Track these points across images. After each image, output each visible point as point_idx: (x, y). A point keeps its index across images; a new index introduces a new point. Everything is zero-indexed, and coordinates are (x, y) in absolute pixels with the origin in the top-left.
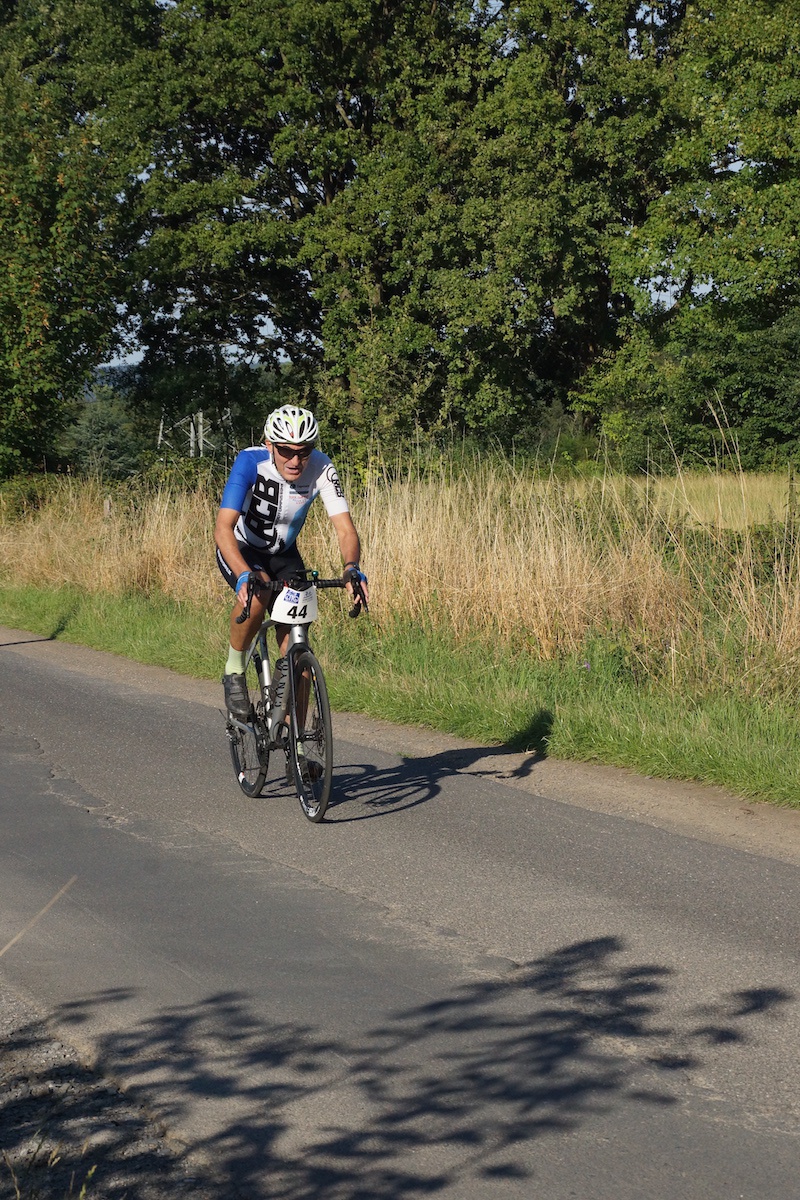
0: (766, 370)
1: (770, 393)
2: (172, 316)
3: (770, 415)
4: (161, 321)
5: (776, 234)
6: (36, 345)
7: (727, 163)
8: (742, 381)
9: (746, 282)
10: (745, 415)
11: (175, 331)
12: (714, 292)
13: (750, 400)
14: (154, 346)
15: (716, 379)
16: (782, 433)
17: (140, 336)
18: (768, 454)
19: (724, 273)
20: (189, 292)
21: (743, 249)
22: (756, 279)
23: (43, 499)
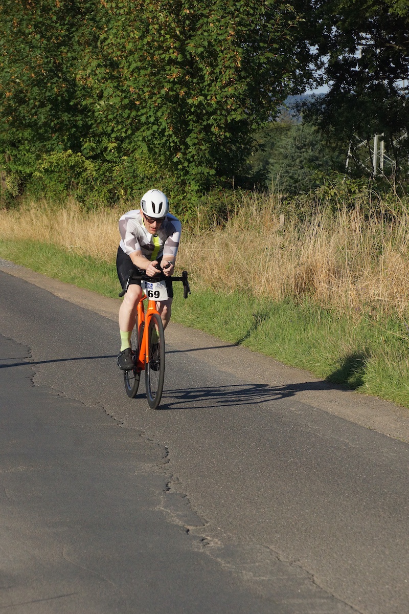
2: (355, 56)
4: (345, 59)
6: (229, 84)
11: (357, 69)
14: (339, 81)
17: (328, 71)
20: (369, 36)
23: (231, 211)
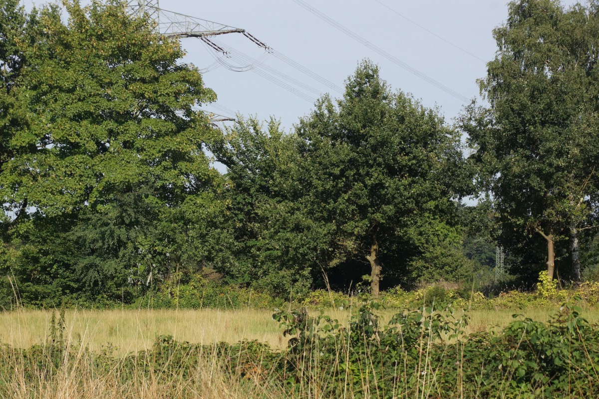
0: (65, 254)
1: (67, 266)
5: (71, 182)
8: (53, 259)
9: (56, 206)
10: (54, 278)
12: (38, 212)
13: (57, 270)
16: (73, 287)
19: (44, 201)
21: (54, 189)
22: (61, 205)
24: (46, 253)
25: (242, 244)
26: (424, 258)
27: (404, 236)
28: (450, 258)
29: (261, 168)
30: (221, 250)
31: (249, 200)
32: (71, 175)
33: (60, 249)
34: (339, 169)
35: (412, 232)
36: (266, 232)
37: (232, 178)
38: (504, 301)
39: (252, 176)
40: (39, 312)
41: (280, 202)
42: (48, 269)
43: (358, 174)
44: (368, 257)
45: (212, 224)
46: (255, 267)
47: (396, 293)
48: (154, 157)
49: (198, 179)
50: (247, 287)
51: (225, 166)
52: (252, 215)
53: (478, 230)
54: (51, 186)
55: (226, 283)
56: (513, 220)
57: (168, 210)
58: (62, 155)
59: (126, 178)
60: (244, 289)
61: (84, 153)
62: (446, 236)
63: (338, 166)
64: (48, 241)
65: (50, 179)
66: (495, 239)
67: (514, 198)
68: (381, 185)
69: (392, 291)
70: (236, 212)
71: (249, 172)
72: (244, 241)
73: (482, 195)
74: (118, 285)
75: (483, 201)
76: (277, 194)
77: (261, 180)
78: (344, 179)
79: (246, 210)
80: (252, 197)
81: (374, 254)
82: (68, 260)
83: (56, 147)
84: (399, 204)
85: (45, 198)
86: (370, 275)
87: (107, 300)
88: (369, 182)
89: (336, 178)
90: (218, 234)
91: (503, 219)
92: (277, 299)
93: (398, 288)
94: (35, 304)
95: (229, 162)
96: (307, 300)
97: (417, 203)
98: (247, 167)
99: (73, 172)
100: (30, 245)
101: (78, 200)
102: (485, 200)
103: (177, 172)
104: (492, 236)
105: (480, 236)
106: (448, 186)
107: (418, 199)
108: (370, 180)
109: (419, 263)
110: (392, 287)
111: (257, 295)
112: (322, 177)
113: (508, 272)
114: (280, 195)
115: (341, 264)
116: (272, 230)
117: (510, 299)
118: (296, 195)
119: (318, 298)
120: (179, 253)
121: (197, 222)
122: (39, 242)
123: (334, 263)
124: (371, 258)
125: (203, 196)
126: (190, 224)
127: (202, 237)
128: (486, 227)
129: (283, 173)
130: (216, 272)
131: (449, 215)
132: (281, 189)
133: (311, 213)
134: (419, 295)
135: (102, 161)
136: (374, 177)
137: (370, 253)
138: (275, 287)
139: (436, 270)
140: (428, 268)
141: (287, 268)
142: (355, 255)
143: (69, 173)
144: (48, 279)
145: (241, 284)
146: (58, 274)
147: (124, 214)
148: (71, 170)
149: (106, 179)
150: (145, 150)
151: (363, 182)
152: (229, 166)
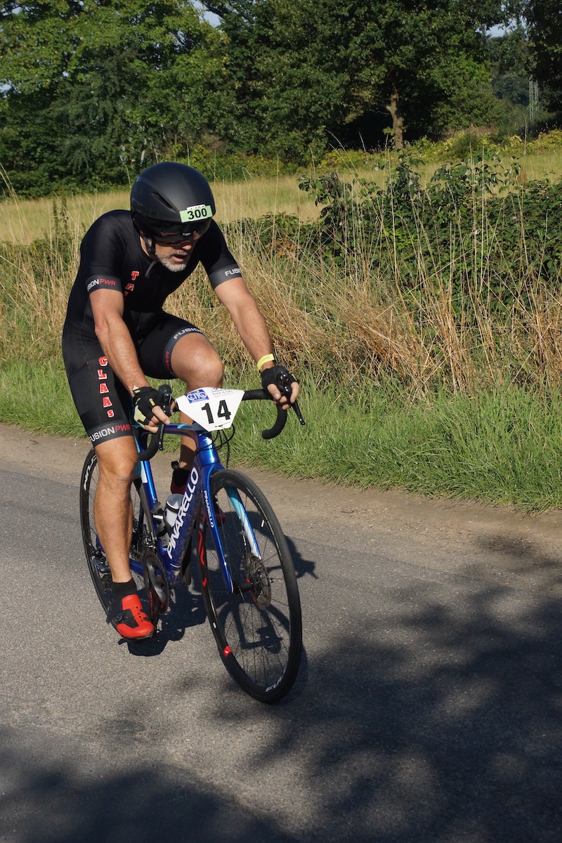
0: (48, 135)
1: (52, 149)
3: (55, 161)
5: (45, 52)
7: (10, 9)
8: (35, 142)
9: (31, 81)
10: (41, 162)
12: (12, 89)
13: (42, 153)
15: (19, 142)
16: (62, 172)
18: (55, 185)
19: (17, 76)
21: (27, 61)
22: (37, 79)
24: (27, 136)
25: (245, 106)
26: (449, 103)
27: (427, 79)
28: (478, 99)
29: (258, 15)
30: (222, 115)
31: (247, 53)
32: (45, 43)
33: (42, 130)
34: (347, 8)
35: (436, 73)
36: (271, 90)
37: (226, 30)
38: (544, 143)
39: (248, 25)
40: (28, 203)
41: (282, 53)
42: (32, 153)
43: (370, 11)
44: (388, 108)
45: (211, 86)
46: (261, 130)
47: (422, 145)
48: (135, 13)
49: (188, 35)
50: (255, 154)
51: (217, 16)
52: (253, 71)
53: (511, 63)
54: (23, 59)
55: (231, 152)
56: (549, 48)
57: (158, 73)
58: (31, 20)
59: (106, 42)
60: (251, 157)
61: (57, 15)
62: (472, 74)
63: (346, 6)
64: (28, 121)
65: (21, 49)
66: (529, 73)
67: (549, 23)
68: (397, 23)
69: (418, 143)
70: (235, 69)
71: (245, 21)
72: (245, 102)
73: (513, 22)
74: (111, 166)
75: (514, 30)
76: (278, 45)
77: (260, 30)
78: (354, 19)
79: (246, 66)
80: (251, 50)
81: (394, 104)
82: (54, 142)
83: (24, 11)
84: (418, 42)
85: (18, 73)
86: (392, 127)
87: (101, 182)
88: (383, 21)
89: (344, 19)
90: (219, 97)
91: (539, 48)
92: (290, 164)
93: (424, 139)
94: (23, 194)
95: (221, 11)
96: (324, 162)
97: (439, 39)
98: (242, 14)
99: (46, 39)
100: (9, 128)
101: (56, 72)
102: (516, 28)
103: (163, 29)
104: (526, 69)
105: (514, 70)
106: (473, 15)
107: (439, 34)
108: (384, 18)
109: (446, 109)
110: (418, 139)
111: (267, 162)
112: (329, 20)
113: (547, 109)
114: (284, 46)
115: (358, 118)
116: (278, 87)
117: (551, 140)
118: (301, 44)
119: (336, 159)
120: (176, 122)
121: (192, 85)
122: (17, 123)
123: (350, 117)
124: (392, 108)
125: (196, 55)
126: (185, 88)
127: (200, 102)
128: (520, 59)
129: (284, 19)
130: (220, 140)
131: (477, 49)
132: (284, 38)
133: (320, 62)
134: (448, 145)
135: (77, 24)
136: (389, 14)
137: (389, 103)
138: (286, 151)
139: (464, 114)
140: (454, 113)
141: (298, 128)
142: (374, 107)
143: (42, 41)
144: (33, 164)
145: (248, 152)
146: (44, 158)
147: (107, 84)
148: (43, 37)
149: (84, 45)
150: (125, 6)
151: (377, 22)
152: (221, 16)
